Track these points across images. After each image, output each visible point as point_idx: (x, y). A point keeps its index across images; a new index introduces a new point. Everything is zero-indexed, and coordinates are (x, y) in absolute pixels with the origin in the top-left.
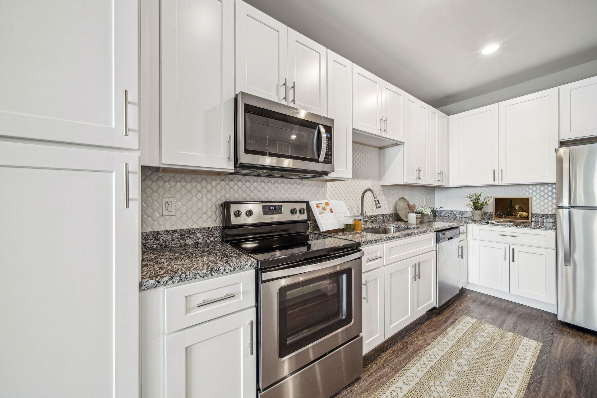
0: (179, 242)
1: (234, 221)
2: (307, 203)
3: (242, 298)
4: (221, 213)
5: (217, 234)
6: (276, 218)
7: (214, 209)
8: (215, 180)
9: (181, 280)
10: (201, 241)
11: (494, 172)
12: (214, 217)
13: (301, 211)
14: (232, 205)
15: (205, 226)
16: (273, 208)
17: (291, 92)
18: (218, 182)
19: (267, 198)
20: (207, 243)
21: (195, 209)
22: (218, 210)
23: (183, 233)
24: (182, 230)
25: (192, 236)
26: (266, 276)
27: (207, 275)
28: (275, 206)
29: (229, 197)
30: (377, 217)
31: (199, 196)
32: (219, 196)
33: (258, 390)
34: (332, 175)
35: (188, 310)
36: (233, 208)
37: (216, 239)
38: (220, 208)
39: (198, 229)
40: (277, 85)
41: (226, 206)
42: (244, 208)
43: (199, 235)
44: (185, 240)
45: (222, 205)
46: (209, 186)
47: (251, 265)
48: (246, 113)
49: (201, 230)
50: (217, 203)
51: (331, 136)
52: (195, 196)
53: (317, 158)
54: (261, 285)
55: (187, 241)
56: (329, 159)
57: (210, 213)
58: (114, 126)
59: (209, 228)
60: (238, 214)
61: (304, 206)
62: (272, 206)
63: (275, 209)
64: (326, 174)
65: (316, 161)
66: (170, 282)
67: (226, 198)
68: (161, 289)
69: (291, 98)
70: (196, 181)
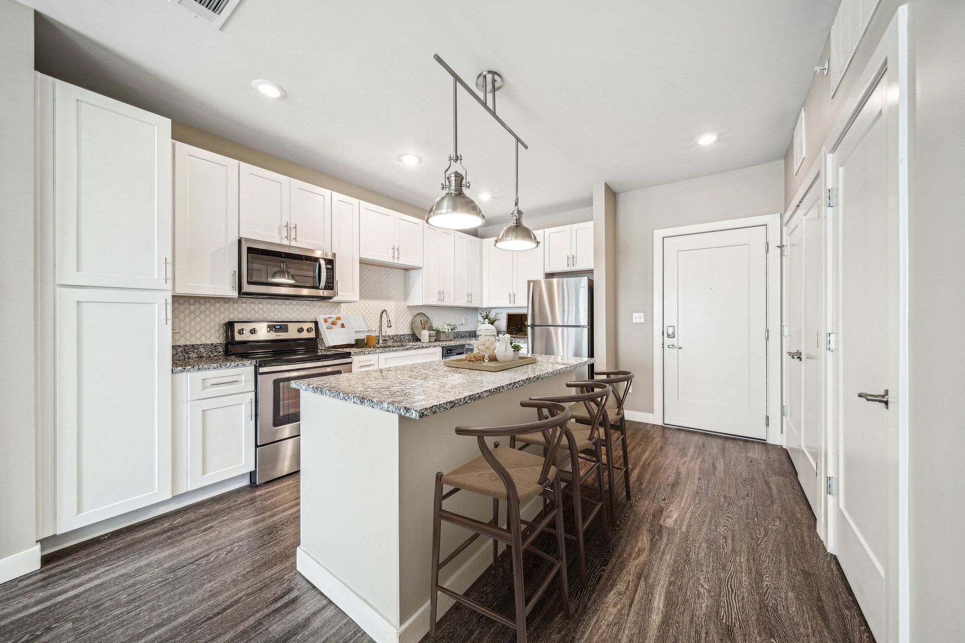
0: (183, 355)
1: (238, 337)
2: (316, 323)
3: (243, 384)
4: (224, 331)
5: (221, 349)
6: (283, 336)
7: (217, 327)
8: (219, 303)
9: (199, 369)
10: (204, 355)
11: (510, 295)
12: (217, 334)
13: (309, 330)
14: (235, 324)
15: (209, 342)
16: (279, 327)
17: (293, 231)
18: (222, 304)
19: (273, 318)
20: (210, 356)
21: (198, 328)
22: (222, 328)
23: (186, 348)
24: (186, 346)
25: (196, 351)
26: (262, 370)
27: (218, 367)
28: (280, 326)
29: (232, 317)
30: (402, 337)
31: (202, 316)
32: (222, 316)
33: (257, 446)
34: (335, 299)
35: (204, 388)
36: (237, 327)
37: (220, 354)
38: (224, 326)
39: (201, 345)
40: (280, 227)
41: (230, 325)
42: (247, 327)
43: (202, 350)
44: (189, 354)
45: (225, 324)
46: (212, 308)
47: (251, 363)
48: (249, 254)
49: (205, 345)
50: (220, 323)
51: (333, 267)
52: (199, 316)
53: (318, 286)
54: (259, 376)
55: (191, 355)
56: (330, 285)
57: (213, 331)
58: (156, 277)
59: (212, 344)
60: (241, 332)
61: (312, 325)
62: (278, 325)
63: (280, 328)
64: (330, 298)
65: (318, 288)
66: (192, 370)
67: (229, 318)
68: (184, 374)
69: (293, 236)
70: (200, 304)
